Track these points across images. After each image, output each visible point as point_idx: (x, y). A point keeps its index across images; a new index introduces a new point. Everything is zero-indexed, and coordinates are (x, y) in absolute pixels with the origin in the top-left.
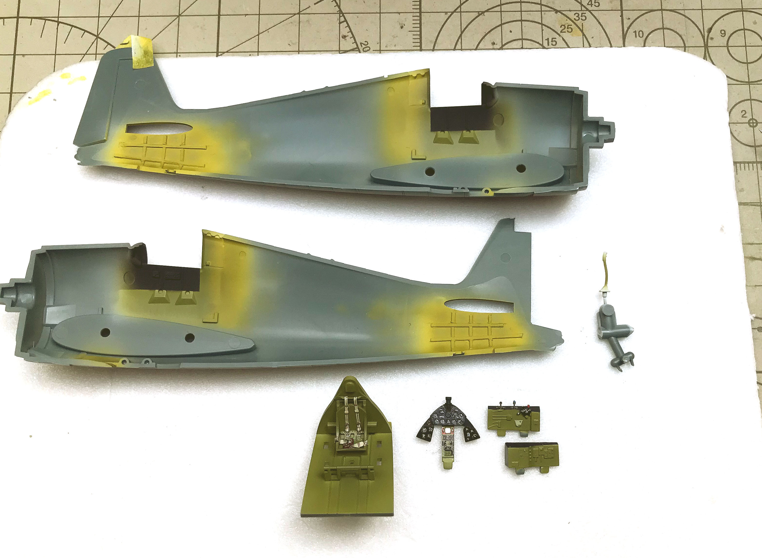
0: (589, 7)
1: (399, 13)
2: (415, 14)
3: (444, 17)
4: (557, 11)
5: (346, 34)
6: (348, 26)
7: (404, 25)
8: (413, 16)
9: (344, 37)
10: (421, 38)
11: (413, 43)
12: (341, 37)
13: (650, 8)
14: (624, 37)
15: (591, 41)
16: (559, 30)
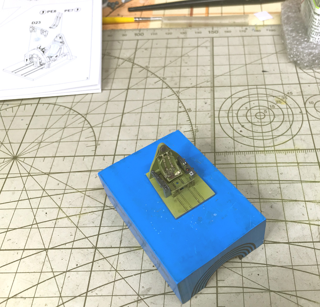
0: (288, 95)
1: (205, 99)
3: (224, 100)
4: (274, 97)
6: (182, 103)
7: (206, 103)
8: (211, 100)
10: (214, 107)
11: (211, 108)
12: (179, 107)
13: (315, 94)
14: (305, 104)
15: (290, 106)
16: (275, 102)
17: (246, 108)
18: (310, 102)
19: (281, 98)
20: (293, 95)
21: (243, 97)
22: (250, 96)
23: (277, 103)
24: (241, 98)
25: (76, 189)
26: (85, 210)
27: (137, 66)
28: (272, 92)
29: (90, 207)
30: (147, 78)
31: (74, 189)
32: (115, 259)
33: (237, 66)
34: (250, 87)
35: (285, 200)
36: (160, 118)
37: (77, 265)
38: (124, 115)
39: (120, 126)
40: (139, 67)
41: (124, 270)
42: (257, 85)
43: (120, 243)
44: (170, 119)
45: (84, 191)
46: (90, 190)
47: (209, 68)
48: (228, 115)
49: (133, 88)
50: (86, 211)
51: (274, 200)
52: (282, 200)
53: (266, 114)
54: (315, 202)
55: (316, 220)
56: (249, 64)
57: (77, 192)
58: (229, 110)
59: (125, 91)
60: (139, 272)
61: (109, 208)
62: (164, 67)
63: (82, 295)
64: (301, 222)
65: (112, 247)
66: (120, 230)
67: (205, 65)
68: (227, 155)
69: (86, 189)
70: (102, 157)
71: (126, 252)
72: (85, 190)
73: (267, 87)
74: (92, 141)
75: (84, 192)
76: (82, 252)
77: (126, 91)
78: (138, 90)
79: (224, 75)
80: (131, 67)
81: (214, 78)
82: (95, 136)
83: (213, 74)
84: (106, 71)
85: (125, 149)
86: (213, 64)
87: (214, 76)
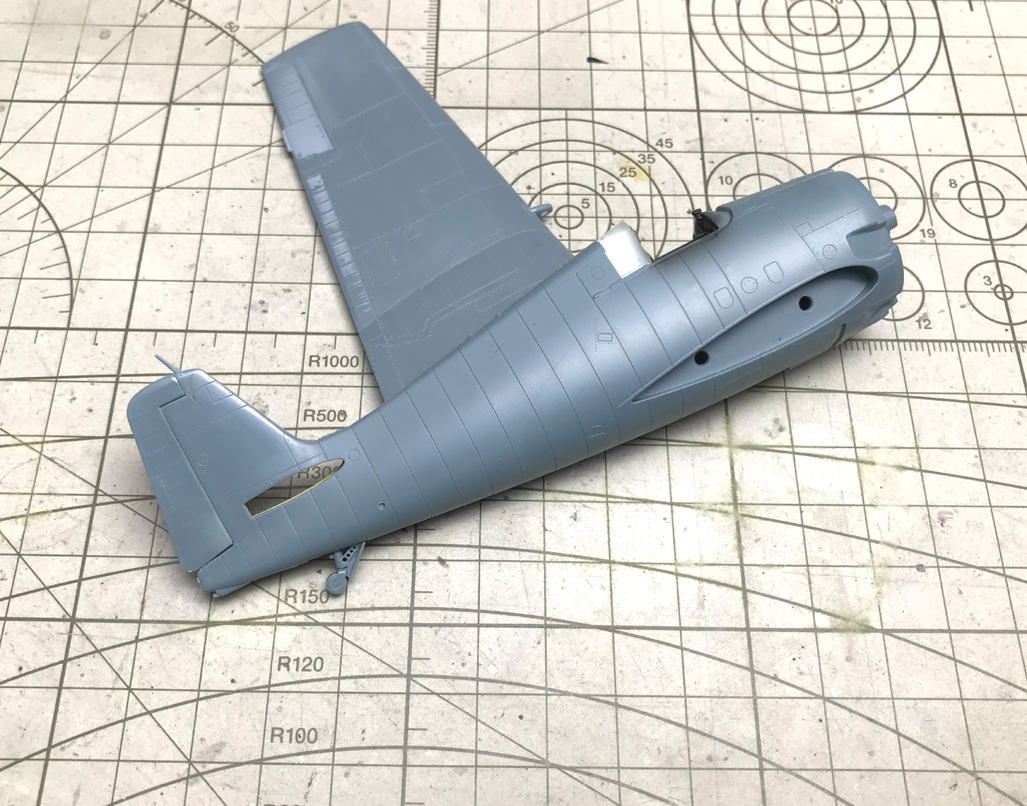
0: (659, 148)
4: (615, 152)
13: (740, 150)
14: (706, 183)
15: (661, 187)
16: (618, 174)
17: (529, 188)
18: (721, 178)
19: (635, 157)
20: (674, 149)
21: (522, 149)
22: (544, 146)
23: (621, 176)
24: (516, 151)
25: (13, 436)
26: (41, 502)
27: (201, 22)
28: (613, 134)
29: (56, 494)
30: (230, 65)
31: (8, 435)
32: (126, 655)
33: (512, 38)
34: (545, 114)
35: (614, 497)
36: (266, 209)
37: (21, 669)
38: (156, 194)
39: (145, 233)
40: (208, 24)
41: (152, 689)
42: (566, 109)
43: (142, 610)
44: (293, 214)
45: (37, 443)
46: (56, 441)
47: (423, 39)
49: (185, 99)
50: (43, 505)
51: (583, 498)
52: (607, 496)
53: (586, 212)
54: (699, 508)
55: (696, 564)
56: (548, 31)
57: (16, 445)
59: (162, 109)
60: (194, 696)
61: (109, 499)
62: (285, 28)
63: (35, 757)
64: (654, 567)
65: (119, 618)
66: (142, 568)
67: (410, 26)
69: (44, 436)
70: (90, 335)
71: (157, 636)
72: (39, 439)
73: (599, 116)
74: (61, 279)
75: (38, 447)
76: (35, 631)
77: (166, 110)
78: (200, 107)
79: (470, 65)
80: (182, 24)
81: (436, 76)
82: (68, 262)
83: (436, 60)
84: (103, 35)
85: (157, 310)
86: (438, 26)
87: (436, 68)
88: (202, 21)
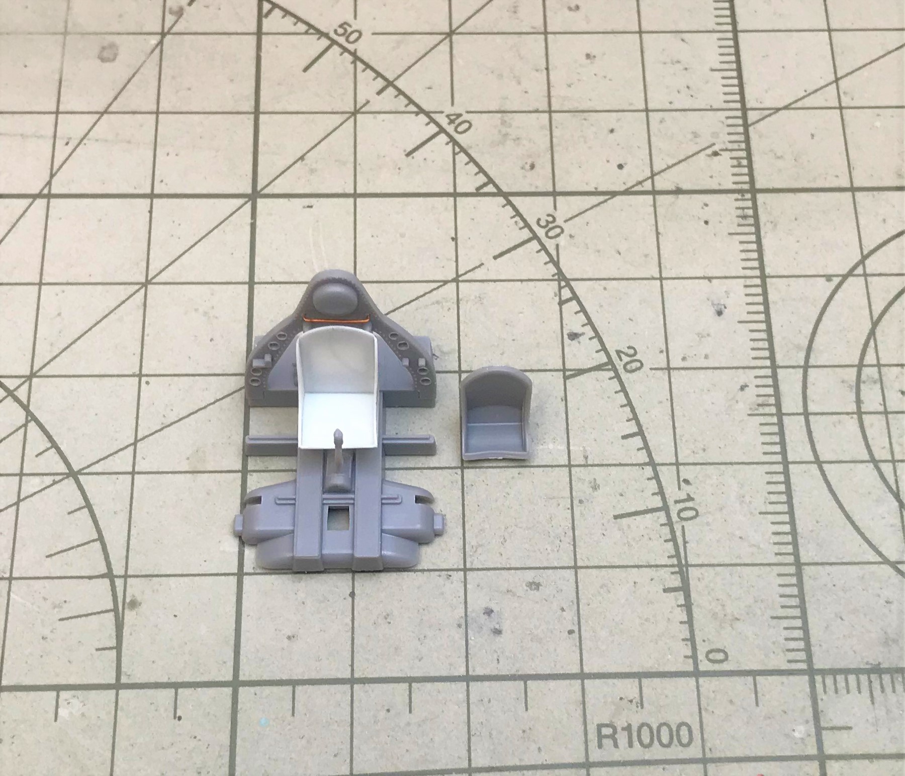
1: (710, 279)
2: (749, 282)
3: (823, 288)
5: (578, 329)
6: (583, 310)
7: (723, 307)
8: (746, 286)
9: (574, 336)
10: (770, 339)
11: (753, 349)
12: (566, 336)
27: (287, 24)
30: (356, 111)
40: (302, 27)
47: (711, 50)
48: (859, 401)
58: (860, 366)
59: (240, 207)
62: (450, 34)
67: (683, 25)
68: (883, 690)
70: (165, 698)
74: (90, 578)
77: (247, 209)
78: (313, 201)
79: (807, 102)
80: (253, 28)
81: (746, 126)
82: (101, 539)
83: (742, 93)
84: (105, 54)
85: (289, 638)
86: (734, 23)
87: (744, 109)
88: (289, 20)
